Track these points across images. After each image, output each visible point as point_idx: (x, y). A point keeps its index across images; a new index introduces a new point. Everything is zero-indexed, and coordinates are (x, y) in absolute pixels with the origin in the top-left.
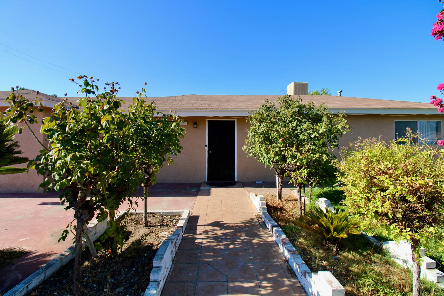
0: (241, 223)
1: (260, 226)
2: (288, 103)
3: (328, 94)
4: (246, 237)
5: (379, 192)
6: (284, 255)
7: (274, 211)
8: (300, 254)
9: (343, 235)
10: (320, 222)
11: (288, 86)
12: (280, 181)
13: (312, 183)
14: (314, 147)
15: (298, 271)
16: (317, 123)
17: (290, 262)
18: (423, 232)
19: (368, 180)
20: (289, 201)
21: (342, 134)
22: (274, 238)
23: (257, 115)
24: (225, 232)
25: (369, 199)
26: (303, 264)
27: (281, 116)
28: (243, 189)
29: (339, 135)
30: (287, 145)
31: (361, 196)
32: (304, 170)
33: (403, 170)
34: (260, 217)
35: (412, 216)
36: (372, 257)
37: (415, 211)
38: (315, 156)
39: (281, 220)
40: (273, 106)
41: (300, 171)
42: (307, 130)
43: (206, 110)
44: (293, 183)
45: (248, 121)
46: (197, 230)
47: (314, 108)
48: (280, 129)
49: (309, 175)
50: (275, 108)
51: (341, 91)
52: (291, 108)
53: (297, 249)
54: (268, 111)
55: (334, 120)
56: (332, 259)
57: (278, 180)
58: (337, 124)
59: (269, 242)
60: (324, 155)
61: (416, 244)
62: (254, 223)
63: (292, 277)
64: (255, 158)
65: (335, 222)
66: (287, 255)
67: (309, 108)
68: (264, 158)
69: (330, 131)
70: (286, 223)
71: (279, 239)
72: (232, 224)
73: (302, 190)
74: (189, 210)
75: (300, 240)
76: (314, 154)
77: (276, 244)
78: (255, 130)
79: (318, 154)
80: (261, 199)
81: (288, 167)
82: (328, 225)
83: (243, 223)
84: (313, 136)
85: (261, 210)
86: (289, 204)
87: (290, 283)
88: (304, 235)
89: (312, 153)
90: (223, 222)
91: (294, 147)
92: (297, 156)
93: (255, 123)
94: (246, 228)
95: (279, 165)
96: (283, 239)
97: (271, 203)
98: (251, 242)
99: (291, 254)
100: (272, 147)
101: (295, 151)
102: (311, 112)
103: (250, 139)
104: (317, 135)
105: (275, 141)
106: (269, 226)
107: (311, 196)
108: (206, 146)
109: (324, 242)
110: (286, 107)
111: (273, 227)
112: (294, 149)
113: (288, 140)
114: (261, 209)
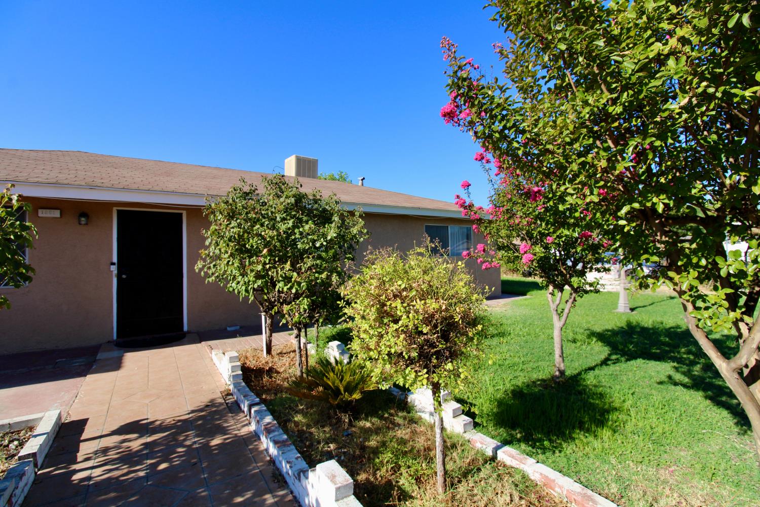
0: (189, 414)
1: (227, 410)
2: (280, 188)
3: (348, 180)
4: (196, 439)
5: (392, 324)
6: (268, 453)
7: (256, 377)
8: (294, 443)
9: (357, 396)
10: (325, 382)
11: (286, 161)
12: (269, 321)
13: (317, 321)
14: (318, 262)
15: (289, 474)
16: (325, 224)
17: (277, 463)
18: (441, 371)
19: (377, 308)
20: (285, 354)
21: (358, 241)
22: (253, 427)
23: (223, 205)
24: (149, 439)
25: (381, 336)
26: (297, 458)
27: (268, 210)
28: (199, 345)
29: (355, 242)
30: (277, 259)
31: (371, 333)
32: (303, 299)
33: (417, 291)
34: (229, 394)
35: (430, 351)
36: (395, 418)
37: (433, 345)
38: (320, 276)
39: (268, 391)
40: (254, 191)
41: (297, 302)
42: (308, 234)
43: (112, 188)
44: (287, 322)
45: (207, 215)
46: (78, 451)
47: (321, 200)
48: (265, 231)
49: (313, 308)
50: (258, 194)
51: (364, 179)
52: (284, 197)
53: (290, 437)
54: (245, 199)
55: (348, 221)
56: (343, 436)
57: (265, 321)
58: (352, 227)
59: (242, 436)
60: (335, 275)
61: (436, 388)
62: (216, 407)
63: (280, 488)
64: (222, 285)
65: (347, 378)
66: (273, 451)
67: (314, 200)
68: (237, 284)
69: (341, 237)
70: (276, 394)
71: (261, 426)
72: (168, 421)
73: (303, 334)
74: (58, 411)
75: (296, 419)
76: (320, 273)
77: (255, 436)
78: (219, 233)
79: (325, 273)
80: (232, 359)
81: (278, 296)
82: (336, 384)
83: (193, 412)
84: (318, 245)
85: (232, 380)
86: (284, 360)
87: (276, 500)
88: (303, 409)
89: (317, 272)
90: (149, 421)
91: (287, 262)
92: (292, 278)
93: (220, 220)
94: (199, 420)
95: (266, 294)
96: (267, 425)
97: (252, 364)
98: (206, 446)
99: (278, 447)
100: (250, 264)
101: (289, 270)
102: (317, 205)
103: (211, 249)
104: (325, 243)
105: (256, 252)
106: (244, 407)
107: (317, 341)
108: (113, 264)
109: (331, 412)
110: (276, 194)
111: (250, 407)
112: (288, 266)
113: (278, 250)
114: (232, 377)
